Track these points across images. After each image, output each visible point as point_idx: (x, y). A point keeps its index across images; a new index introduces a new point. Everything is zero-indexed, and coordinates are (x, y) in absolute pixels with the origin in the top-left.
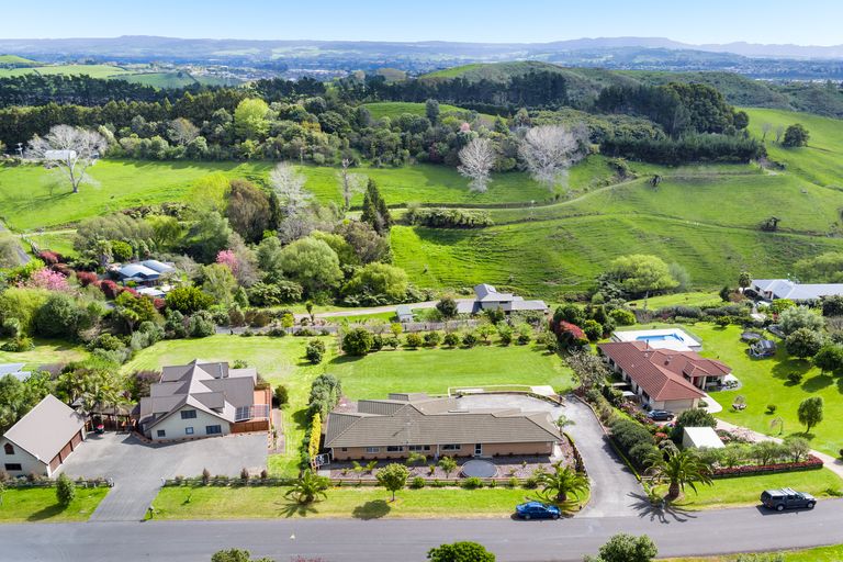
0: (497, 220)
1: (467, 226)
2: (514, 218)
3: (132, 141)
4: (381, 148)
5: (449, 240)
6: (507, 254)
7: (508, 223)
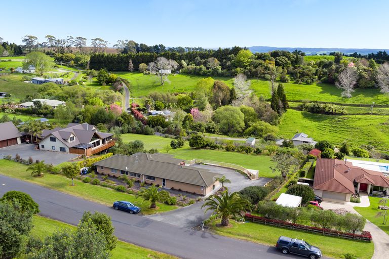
0: (350, 112)
1: (332, 114)
2: (361, 112)
3: (192, 67)
4: (303, 75)
5: (319, 120)
6: (349, 130)
7: (357, 114)
